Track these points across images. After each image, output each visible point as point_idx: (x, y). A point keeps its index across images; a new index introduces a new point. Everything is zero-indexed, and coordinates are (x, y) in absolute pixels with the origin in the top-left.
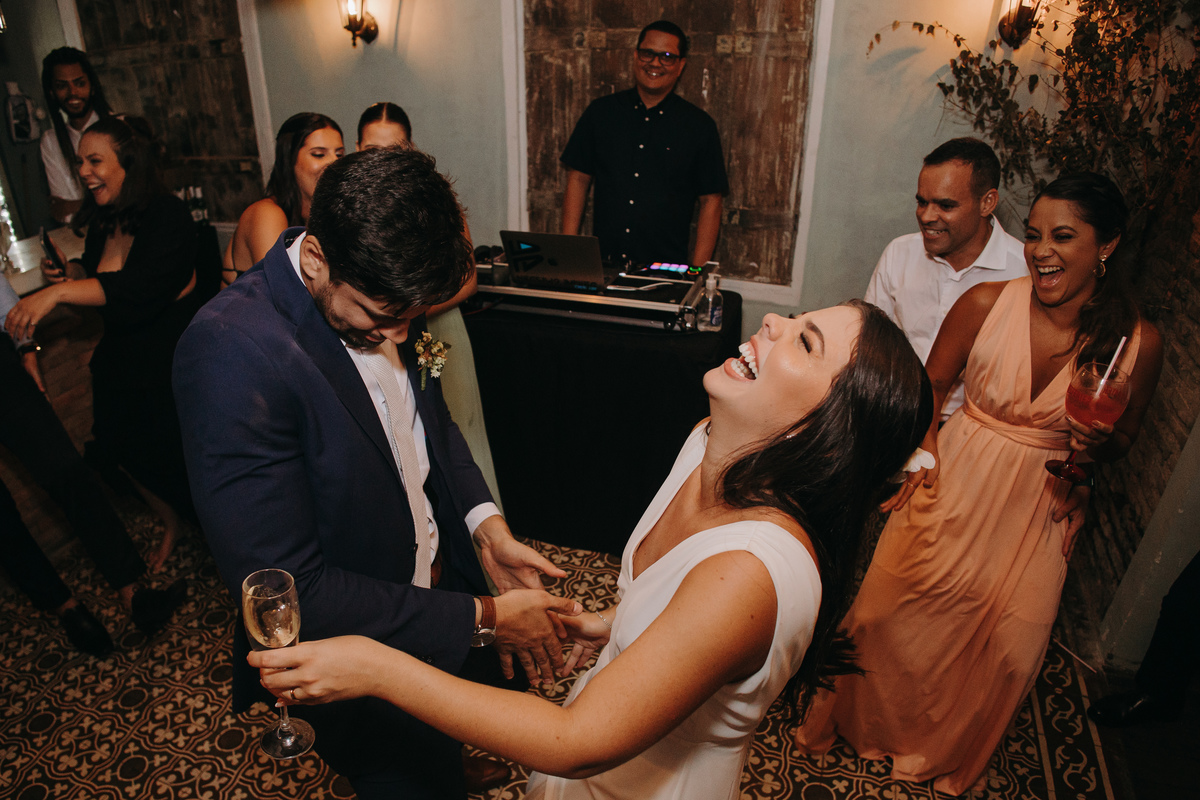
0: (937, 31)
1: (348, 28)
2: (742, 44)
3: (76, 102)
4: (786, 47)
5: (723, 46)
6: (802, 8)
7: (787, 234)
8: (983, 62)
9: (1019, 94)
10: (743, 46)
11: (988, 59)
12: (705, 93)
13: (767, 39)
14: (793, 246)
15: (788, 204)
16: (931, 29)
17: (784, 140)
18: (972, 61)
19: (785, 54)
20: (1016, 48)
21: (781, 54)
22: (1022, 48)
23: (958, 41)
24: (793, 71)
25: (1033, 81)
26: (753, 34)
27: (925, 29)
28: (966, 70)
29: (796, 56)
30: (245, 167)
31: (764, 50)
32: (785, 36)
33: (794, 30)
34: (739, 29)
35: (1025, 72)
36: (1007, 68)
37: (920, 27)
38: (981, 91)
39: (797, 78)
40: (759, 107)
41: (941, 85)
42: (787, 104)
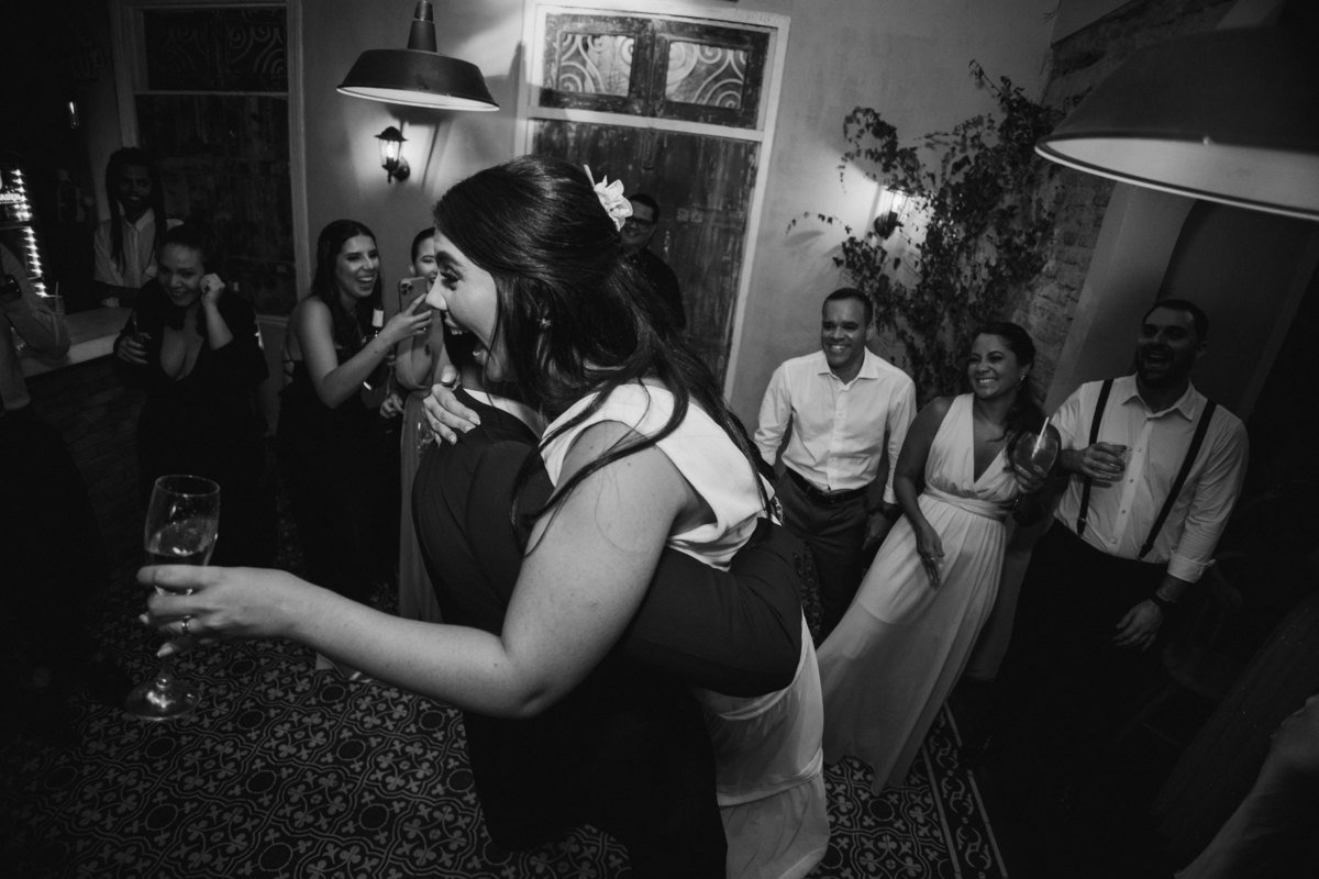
0: (834, 221)
1: (385, 167)
2: (696, 217)
3: (135, 198)
4: (728, 222)
5: (682, 216)
6: (740, 196)
7: (722, 358)
8: (864, 247)
9: (887, 269)
10: (697, 217)
11: (867, 244)
12: (666, 249)
13: (713, 215)
14: (726, 366)
15: (724, 336)
16: (830, 220)
17: (723, 289)
18: (857, 244)
19: (726, 227)
20: (886, 238)
21: (722, 226)
22: (890, 238)
23: (848, 230)
24: (732, 239)
25: (897, 262)
26: (704, 210)
27: (826, 219)
28: (852, 250)
29: (735, 229)
30: (280, 269)
31: (711, 223)
32: (727, 214)
33: (734, 210)
34: (695, 205)
35: (892, 255)
36: (879, 252)
37: (823, 217)
38: (862, 266)
39: (734, 244)
40: (706, 262)
41: (835, 259)
42: (726, 263)
